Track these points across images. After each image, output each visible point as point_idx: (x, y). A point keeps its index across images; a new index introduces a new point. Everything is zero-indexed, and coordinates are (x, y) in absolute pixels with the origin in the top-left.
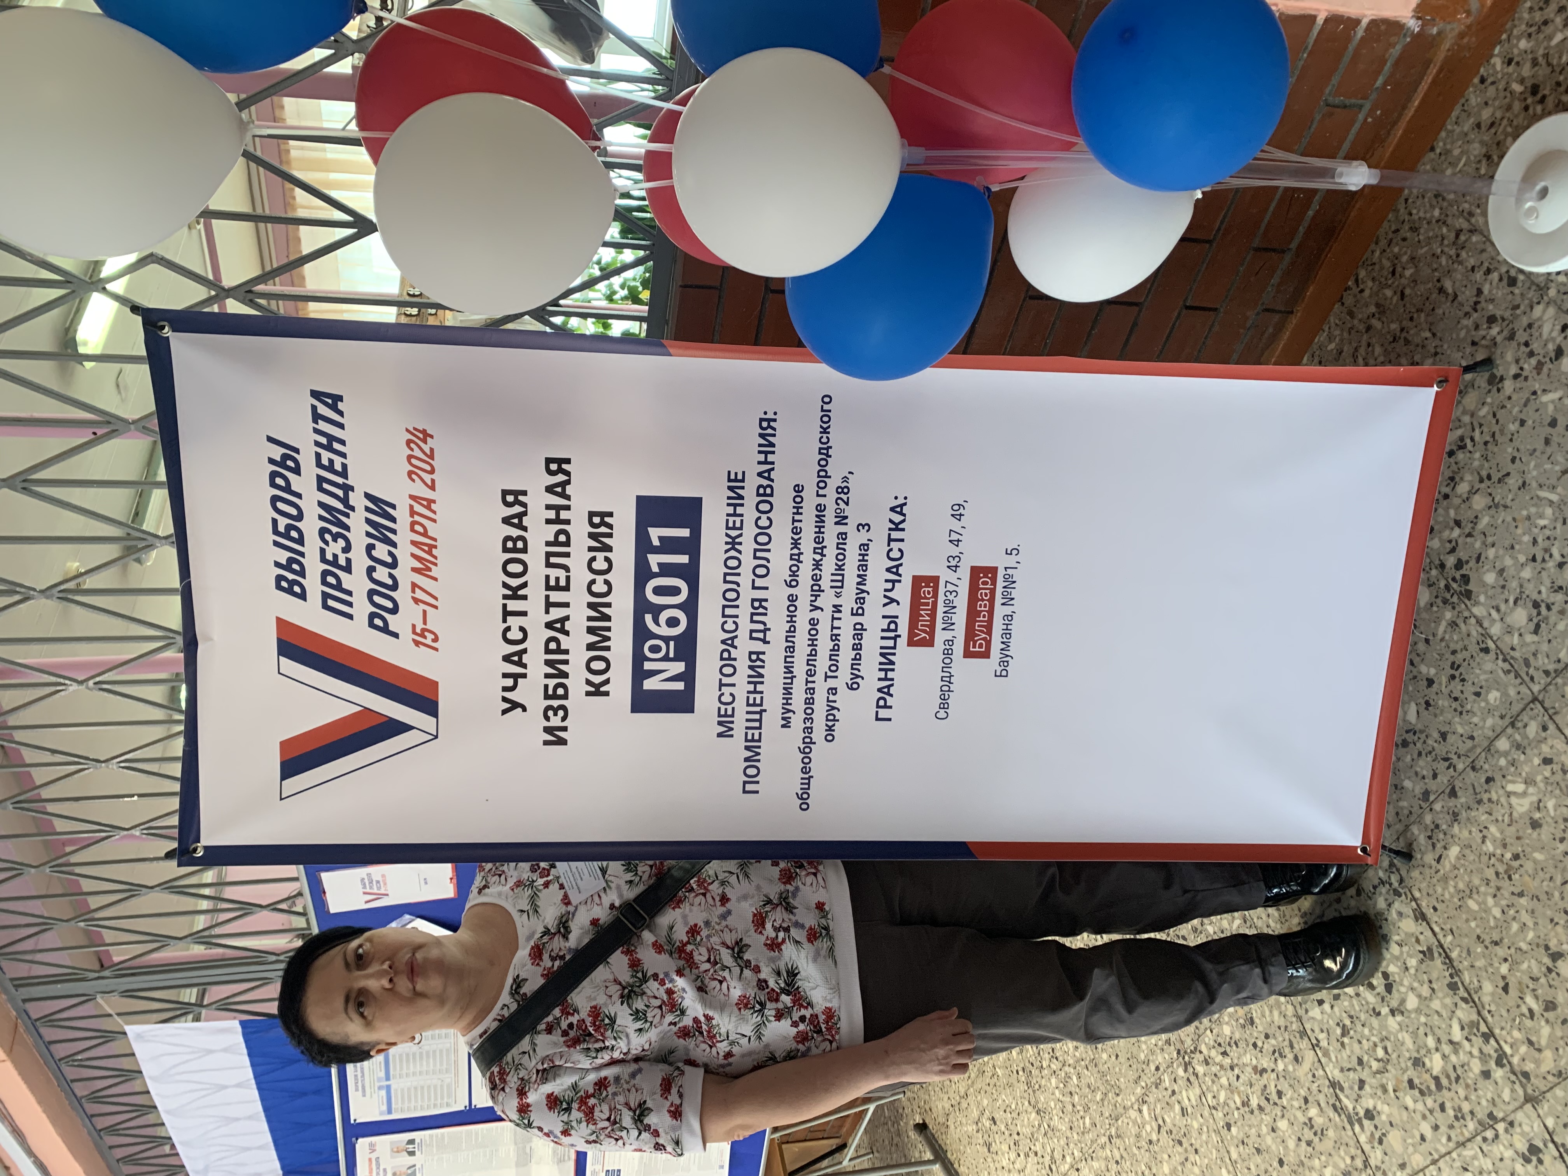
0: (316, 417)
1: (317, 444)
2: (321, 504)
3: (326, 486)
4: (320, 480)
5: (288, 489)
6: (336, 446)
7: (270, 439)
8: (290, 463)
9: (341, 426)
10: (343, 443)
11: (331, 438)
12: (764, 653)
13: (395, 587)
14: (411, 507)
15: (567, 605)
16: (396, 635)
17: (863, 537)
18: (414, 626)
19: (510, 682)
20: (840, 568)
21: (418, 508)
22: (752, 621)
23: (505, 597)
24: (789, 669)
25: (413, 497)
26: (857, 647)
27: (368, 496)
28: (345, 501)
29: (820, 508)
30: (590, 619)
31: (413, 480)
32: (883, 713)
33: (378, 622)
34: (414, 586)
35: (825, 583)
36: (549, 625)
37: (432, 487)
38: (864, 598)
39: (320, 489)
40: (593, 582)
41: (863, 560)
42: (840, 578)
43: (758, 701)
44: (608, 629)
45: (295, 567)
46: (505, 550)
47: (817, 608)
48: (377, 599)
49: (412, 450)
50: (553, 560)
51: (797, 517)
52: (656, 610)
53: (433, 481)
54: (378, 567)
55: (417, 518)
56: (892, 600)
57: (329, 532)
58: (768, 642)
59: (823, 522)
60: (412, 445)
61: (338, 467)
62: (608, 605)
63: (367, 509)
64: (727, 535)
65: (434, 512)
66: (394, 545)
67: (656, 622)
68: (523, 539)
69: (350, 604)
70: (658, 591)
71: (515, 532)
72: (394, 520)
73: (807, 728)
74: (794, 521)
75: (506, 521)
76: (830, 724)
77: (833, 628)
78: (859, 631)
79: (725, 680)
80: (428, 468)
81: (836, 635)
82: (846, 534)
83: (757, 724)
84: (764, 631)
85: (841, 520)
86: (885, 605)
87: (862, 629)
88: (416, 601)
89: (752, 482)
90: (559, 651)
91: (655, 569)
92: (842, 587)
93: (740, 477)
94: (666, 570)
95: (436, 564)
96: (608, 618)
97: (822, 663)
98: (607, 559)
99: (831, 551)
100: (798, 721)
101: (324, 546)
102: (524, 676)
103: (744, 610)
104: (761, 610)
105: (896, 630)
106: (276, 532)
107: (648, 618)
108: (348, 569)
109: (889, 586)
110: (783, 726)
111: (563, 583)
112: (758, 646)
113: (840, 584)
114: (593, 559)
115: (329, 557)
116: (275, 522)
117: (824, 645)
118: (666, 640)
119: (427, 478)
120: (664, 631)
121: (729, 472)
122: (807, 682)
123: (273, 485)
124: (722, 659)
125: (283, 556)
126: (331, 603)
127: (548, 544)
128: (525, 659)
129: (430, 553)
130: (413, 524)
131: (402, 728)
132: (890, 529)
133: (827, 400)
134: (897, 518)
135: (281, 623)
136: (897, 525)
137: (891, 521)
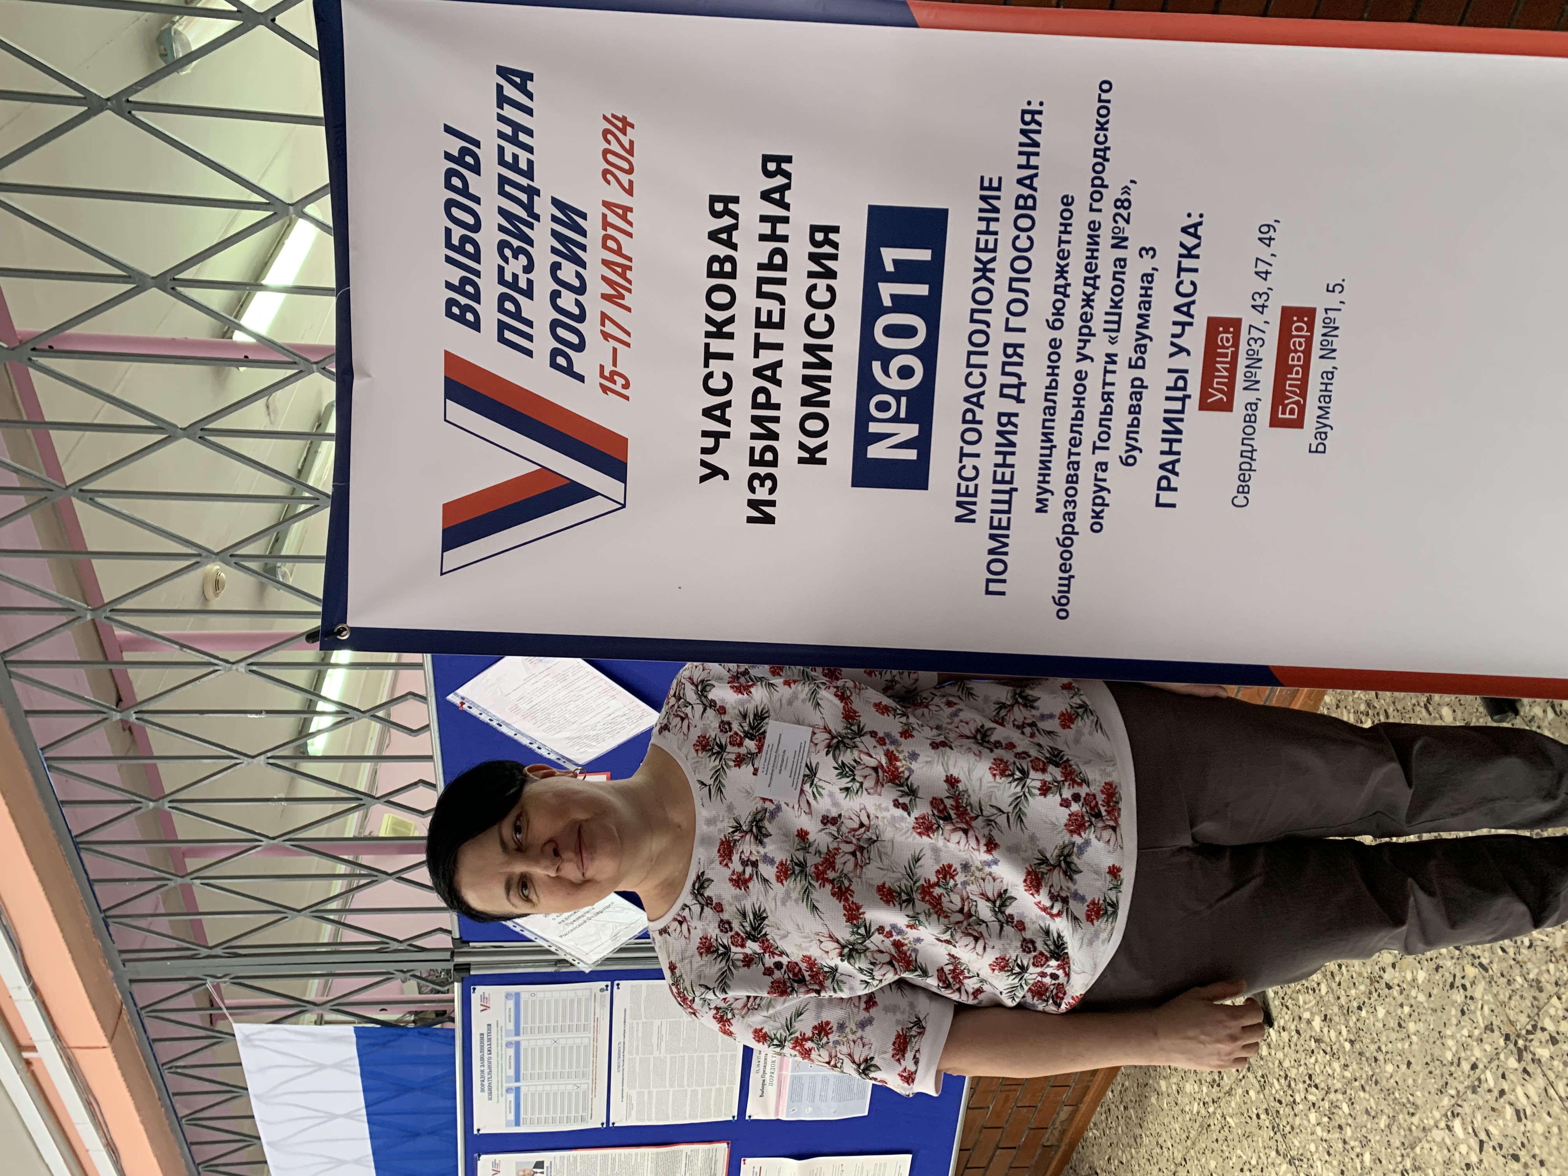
0: (502, 100)
1: (501, 135)
2: (502, 212)
3: (507, 188)
4: (503, 180)
5: (464, 191)
6: (523, 137)
7: (448, 129)
8: (469, 159)
9: (529, 112)
10: (530, 133)
11: (517, 127)
12: (1016, 415)
13: (581, 318)
14: (604, 216)
15: (779, 347)
16: (581, 378)
17: (1146, 265)
18: (602, 367)
19: (710, 443)
20: (1116, 305)
21: (612, 218)
22: (1004, 373)
23: (708, 335)
24: (1047, 437)
25: (606, 204)
26: (1134, 410)
27: (555, 202)
28: (529, 208)
29: (1094, 227)
30: (806, 365)
31: (608, 182)
32: (1165, 497)
33: (561, 361)
34: (604, 317)
35: (1097, 325)
36: (758, 372)
37: (630, 192)
38: (1145, 346)
39: (502, 192)
40: (812, 318)
41: (1146, 295)
42: (1116, 318)
43: (1007, 478)
44: (828, 379)
45: (469, 289)
46: (711, 274)
47: (1086, 357)
48: (560, 331)
49: (609, 142)
50: (766, 288)
51: (1065, 237)
52: (887, 356)
53: (631, 183)
54: (564, 292)
55: (610, 231)
56: (1181, 349)
57: (509, 245)
58: (1023, 401)
59: (1097, 244)
60: (609, 137)
61: (523, 165)
62: (829, 348)
63: (554, 219)
64: (978, 259)
65: (631, 224)
66: (583, 265)
67: (886, 371)
68: (731, 260)
69: (530, 338)
70: (891, 331)
71: (723, 251)
72: (583, 233)
73: (1069, 514)
74: (1061, 242)
75: (713, 236)
76: (1098, 509)
77: (1105, 384)
78: (1138, 388)
79: (968, 449)
80: (626, 166)
81: (1109, 394)
82: (1124, 260)
83: (1005, 507)
84: (1018, 386)
85: (1120, 242)
86: (1171, 355)
87: (1142, 387)
88: (606, 336)
89: (1010, 191)
90: (769, 405)
91: (887, 302)
92: (1118, 331)
93: (995, 184)
94: (901, 304)
95: (629, 291)
96: (827, 365)
97: (1090, 430)
98: (830, 289)
99: (1106, 283)
100: (1056, 503)
101: (503, 264)
102: (727, 435)
103: (994, 358)
104: (1015, 359)
105: (1184, 389)
106: (449, 245)
107: (876, 366)
108: (529, 293)
109: (1178, 330)
110: (1038, 510)
111: (776, 318)
112: (1010, 406)
113: (1115, 326)
114: (813, 288)
115: (508, 278)
116: (448, 232)
117: (1093, 405)
118: (897, 394)
119: (624, 178)
120: (895, 383)
121: (982, 178)
122: (1070, 454)
123: (449, 186)
124: (965, 421)
125: (456, 275)
126: (508, 335)
127: (761, 267)
128: (729, 414)
129: (623, 276)
130: (606, 238)
131: (584, 493)
132: (1181, 256)
133: (1106, 87)
134: (1190, 242)
135: (449, 357)
136: (1189, 250)
137: (1182, 245)
